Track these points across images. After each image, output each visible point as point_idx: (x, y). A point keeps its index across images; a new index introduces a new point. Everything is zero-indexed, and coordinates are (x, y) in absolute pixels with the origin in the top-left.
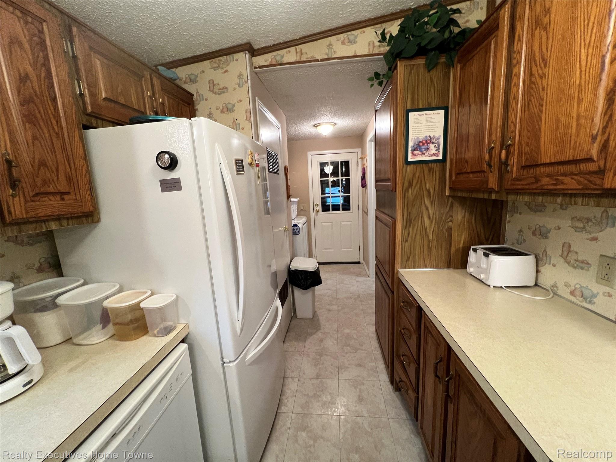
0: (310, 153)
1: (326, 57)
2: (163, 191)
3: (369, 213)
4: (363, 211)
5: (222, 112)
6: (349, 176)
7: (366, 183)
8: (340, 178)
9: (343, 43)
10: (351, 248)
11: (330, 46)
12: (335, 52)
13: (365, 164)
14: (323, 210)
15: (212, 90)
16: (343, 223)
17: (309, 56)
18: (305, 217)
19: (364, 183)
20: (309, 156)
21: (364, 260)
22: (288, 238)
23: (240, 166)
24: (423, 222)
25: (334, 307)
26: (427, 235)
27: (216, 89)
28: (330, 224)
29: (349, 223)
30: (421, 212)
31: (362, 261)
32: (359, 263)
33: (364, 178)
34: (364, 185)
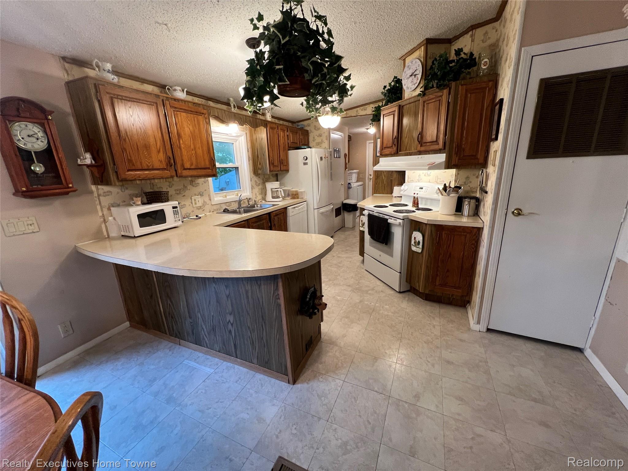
0: (368, 142)
1: (355, 115)
2: (304, 165)
5: (318, 136)
9: (362, 110)
11: (357, 111)
12: (359, 114)
15: (315, 129)
17: (350, 115)
20: (368, 144)
22: (343, 188)
23: (321, 158)
24: (382, 177)
26: (384, 183)
27: (316, 128)
30: (382, 174)
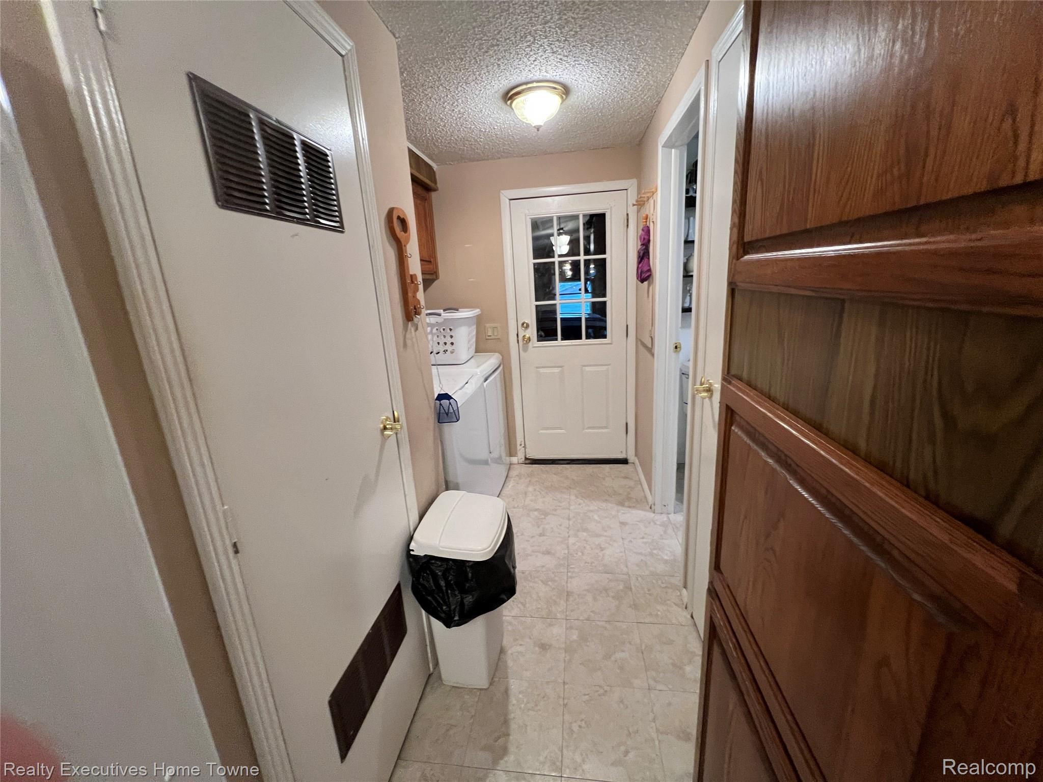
0: (506, 195)
3: (656, 350)
4: (639, 342)
6: (604, 253)
7: (649, 270)
8: (582, 258)
10: (605, 427)
13: (650, 216)
14: (540, 338)
16: (588, 369)
18: (497, 355)
19: (645, 269)
20: (505, 202)
21: (636, 455)
25: (557, 632)
28: (556, 370)
29: (605, 368)
31: (632, 457)
32: (624, 461)
33: (644, 255)
34: (645, 275)
